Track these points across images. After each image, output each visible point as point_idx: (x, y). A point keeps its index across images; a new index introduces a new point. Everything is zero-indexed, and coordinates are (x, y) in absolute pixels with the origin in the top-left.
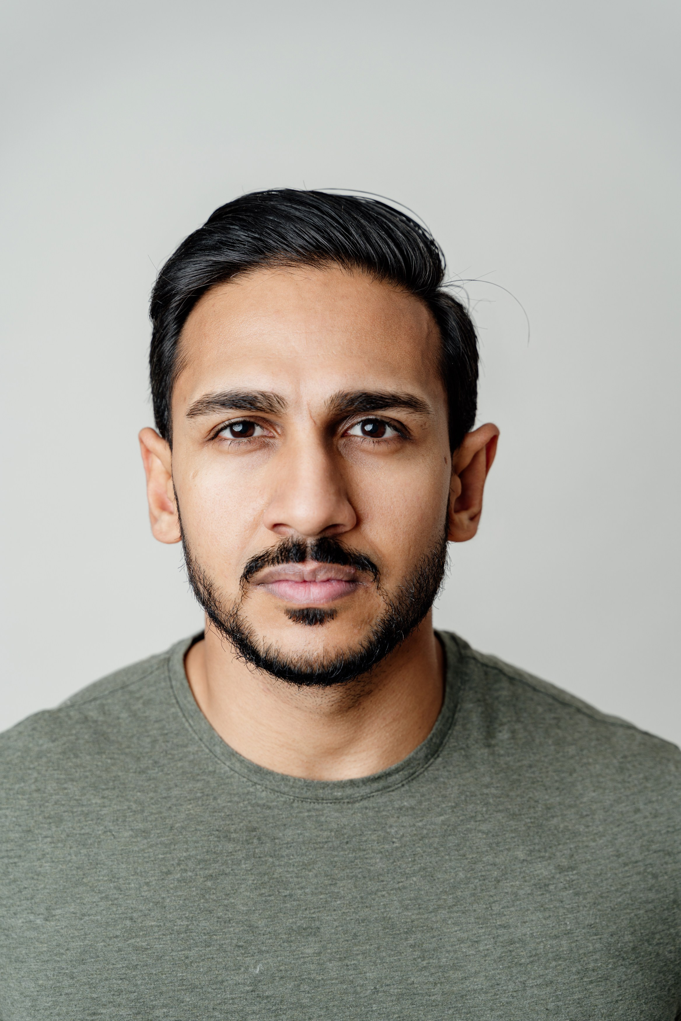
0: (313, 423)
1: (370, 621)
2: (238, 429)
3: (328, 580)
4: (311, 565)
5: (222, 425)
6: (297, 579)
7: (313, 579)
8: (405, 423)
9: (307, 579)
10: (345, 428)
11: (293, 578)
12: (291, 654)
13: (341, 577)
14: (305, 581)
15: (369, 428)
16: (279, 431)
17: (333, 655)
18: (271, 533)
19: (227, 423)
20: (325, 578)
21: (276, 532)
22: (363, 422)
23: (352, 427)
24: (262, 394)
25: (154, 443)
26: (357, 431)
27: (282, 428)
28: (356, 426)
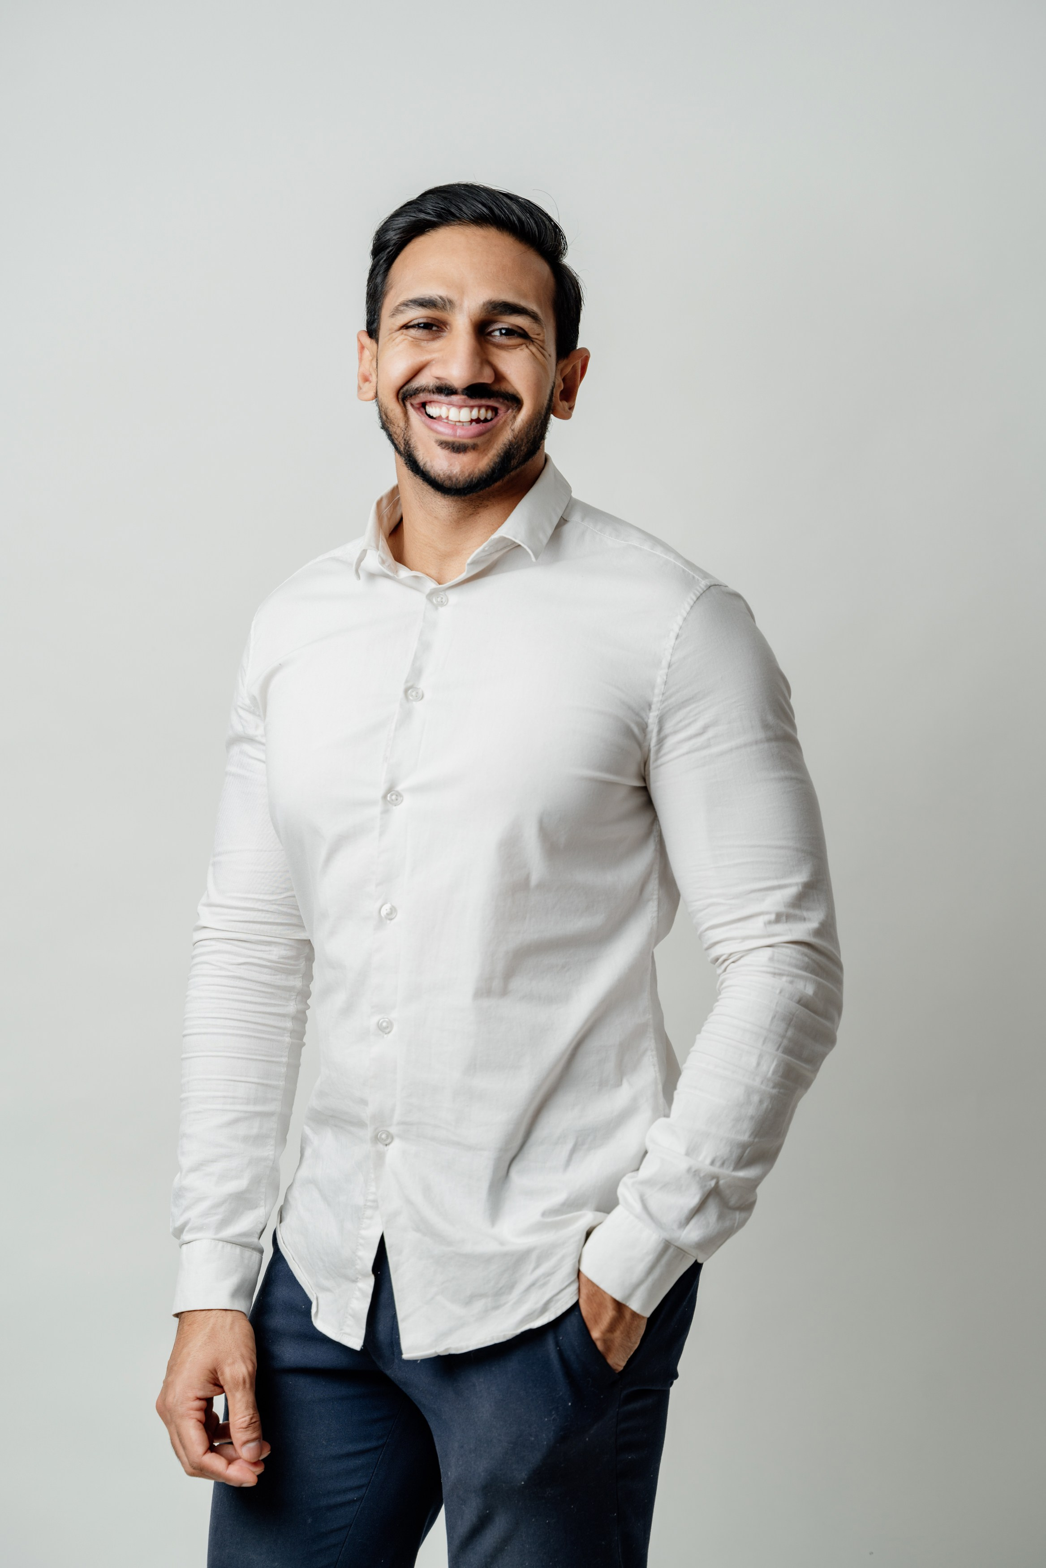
0: (470, 321)
2: (422, 325)
5: (411, 323)
8: (527, 329)
10: (489, 330)
12: (439, 471)
15: (504, 331)
16: (447, 327)
17: (467, 475)
19: (416, 322)
22: (500, 330)
23: (493, 331)
24: (441, 297)
25: (367, 340)
26: (497, 333)
27: (450, 325)
28: (497, 331)
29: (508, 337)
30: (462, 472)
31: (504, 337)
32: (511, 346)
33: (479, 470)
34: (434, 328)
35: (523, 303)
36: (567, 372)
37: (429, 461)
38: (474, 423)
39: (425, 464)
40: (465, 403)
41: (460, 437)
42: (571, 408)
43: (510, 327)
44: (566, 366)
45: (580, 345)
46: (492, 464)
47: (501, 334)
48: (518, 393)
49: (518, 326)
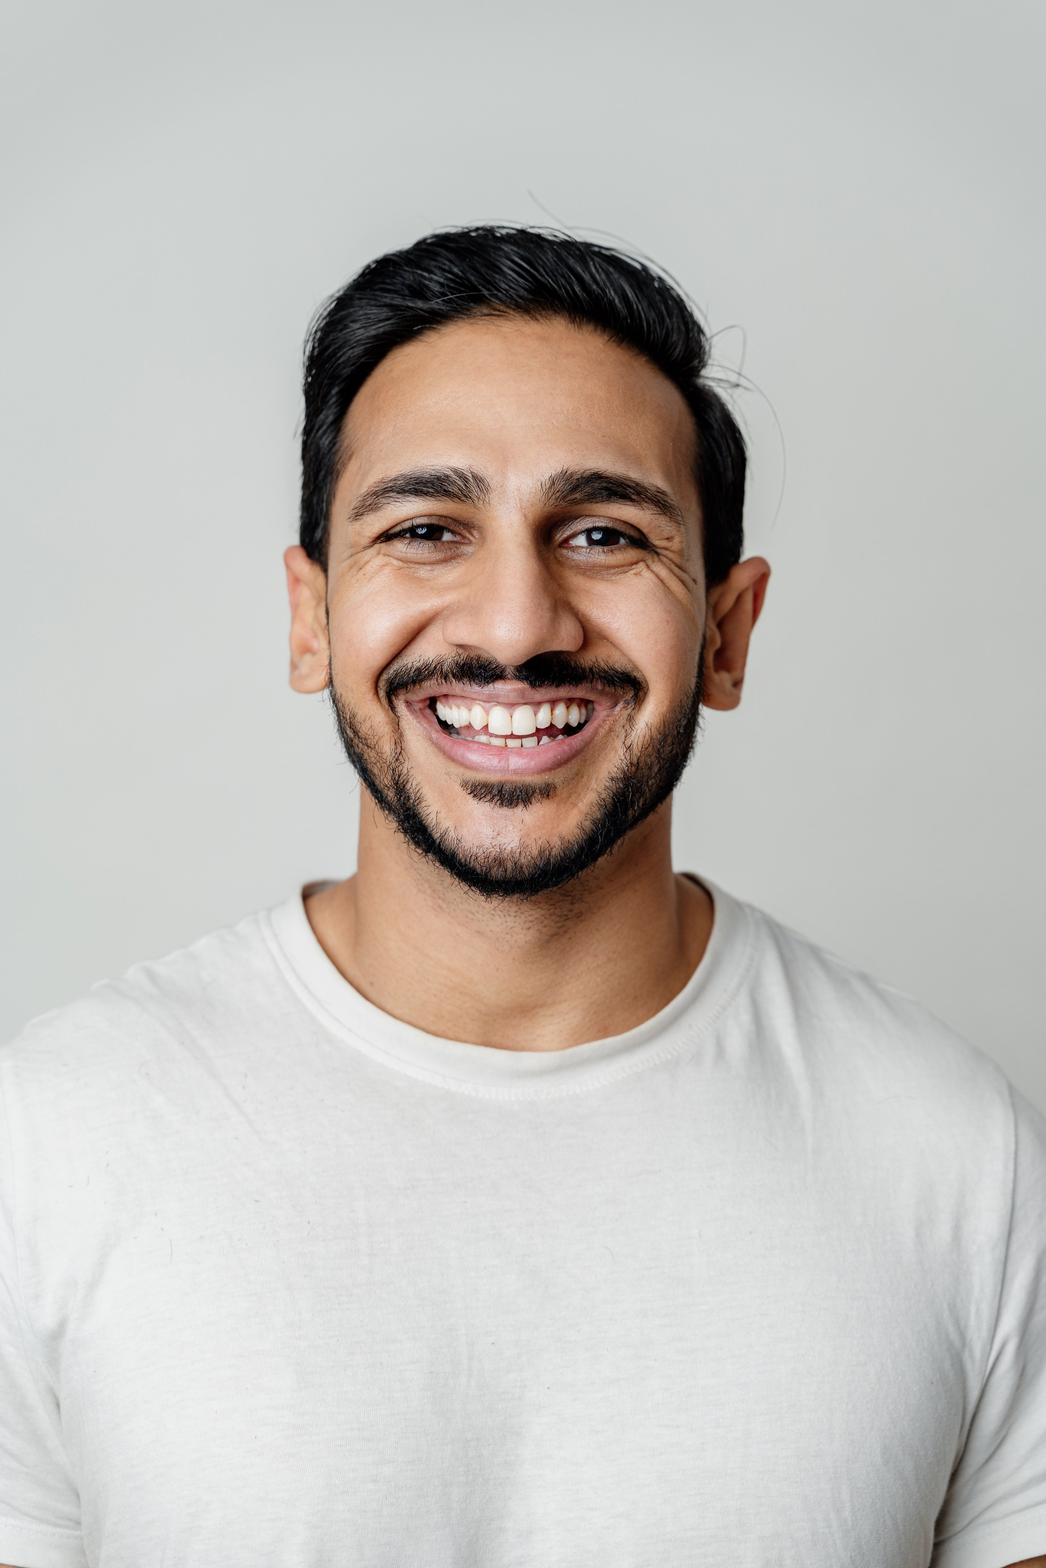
0: (524, 519)
2: (419, 531)
4: (510, 687)
5: (399, 528)
10: (565, 536)
15: (597, 536)
16: (478, 536)
19: (406, 525)
22: (589, 532)
23: (574, 536)
24: (456, 471)
25: (303, 566)
26: (581, 541)
27: (480, 529)
28: (580, 536)
29: (606, 548)
30: (523, 846)
31: (598, 549)
32: (614, 567)
33: (562, 839)
34: (447, 537)
35: (634, 474)
36: (727, 610)
37: (452, 829)
38: (545, 739)
39: (442, 836)
40: (523, 698)
41: (515, 772)
42: (738, 685)
43: (610, 525)
44: (723, 597)
46: (588, 824)
47: (591, 542)
48: (636, 667)
49: (625, 523)
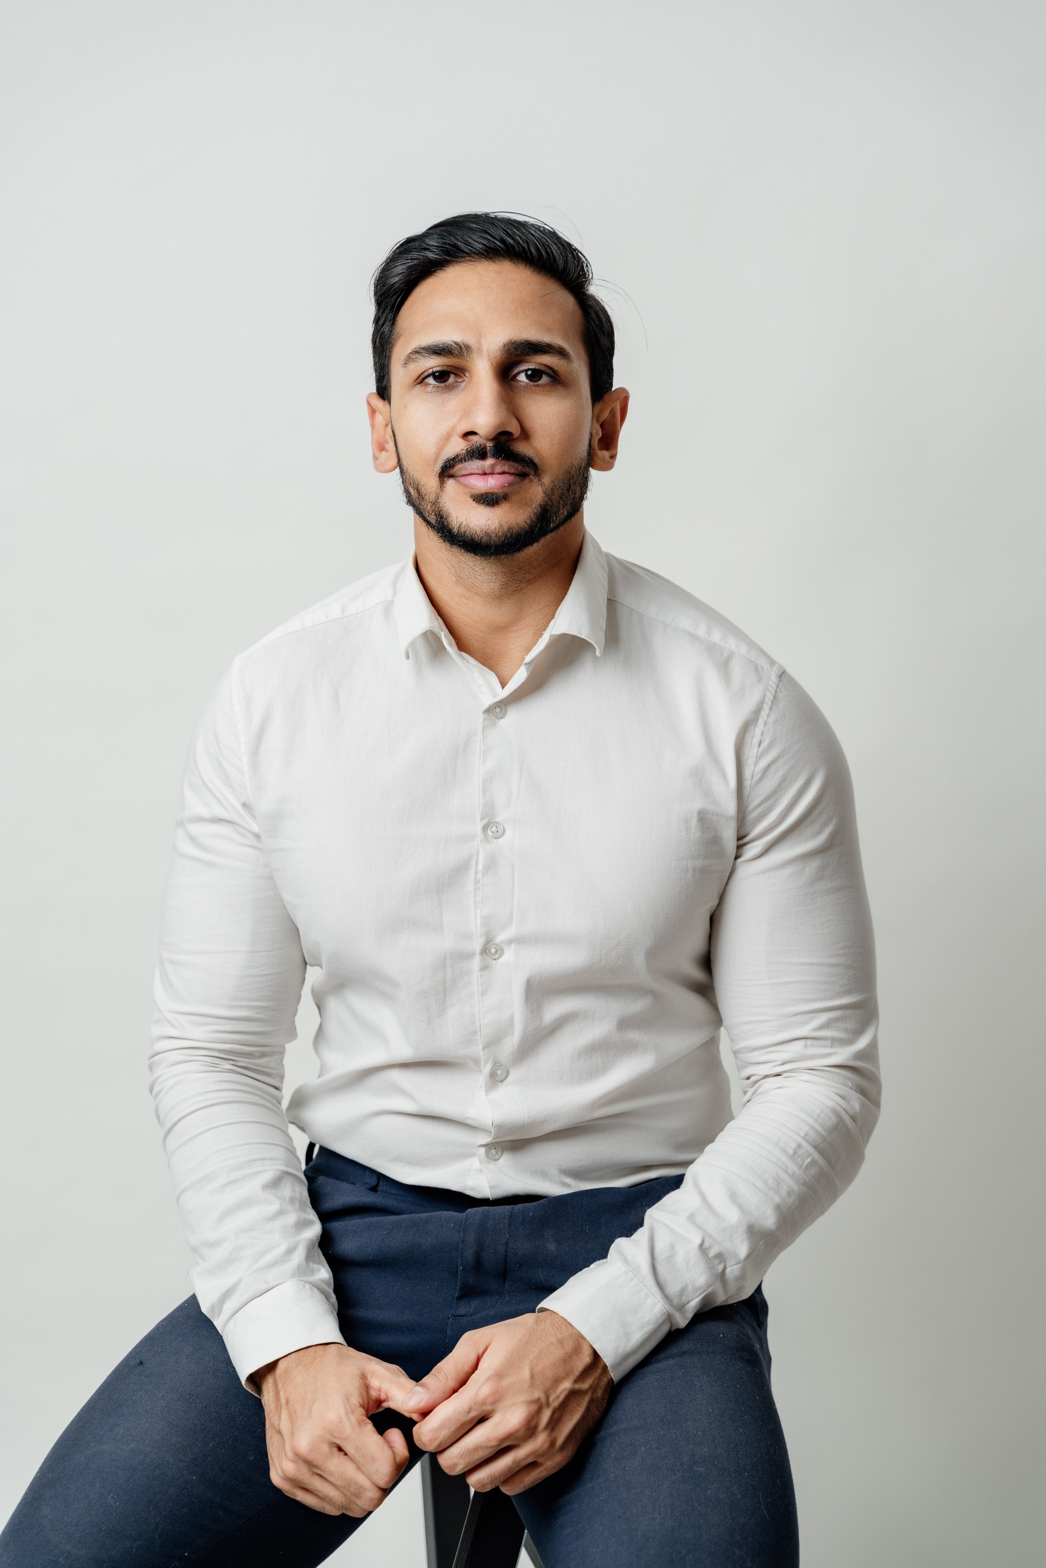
1: (531, 505)
2: (437, 374)
3: (503, 473)
4: (490, 462)
5: (426, 374)
6: (480, 472)
7: (492, 471)
8: (556, 368)
9: (487, 472)
10: (514, 374)
11: (477, 471)
12: (474, 530)
13: (512, 471)
14: (485, 474)
15: (529, 373)
16: (467, 375)
17: (506, 528)
18: (461, 440)
19: (430, 371)
20: (500, 471)
21: (465, 440)
22: (526, 371)
23: (519, 373)
24: (456, 343)
25: (379, 403)
26: (522, 378)
27: (469, 371)
28: (521, 373)
29: (535, 379)
31: (530, 380)
34: (452, 379)
35: (549, 340)
36: (605, 417)
41: (491, 490)
42: (613, 457)
43: (537, 367)
44: (602, 410)
45: (616, 385)
47: (527, 376)
49: (545, 365)
